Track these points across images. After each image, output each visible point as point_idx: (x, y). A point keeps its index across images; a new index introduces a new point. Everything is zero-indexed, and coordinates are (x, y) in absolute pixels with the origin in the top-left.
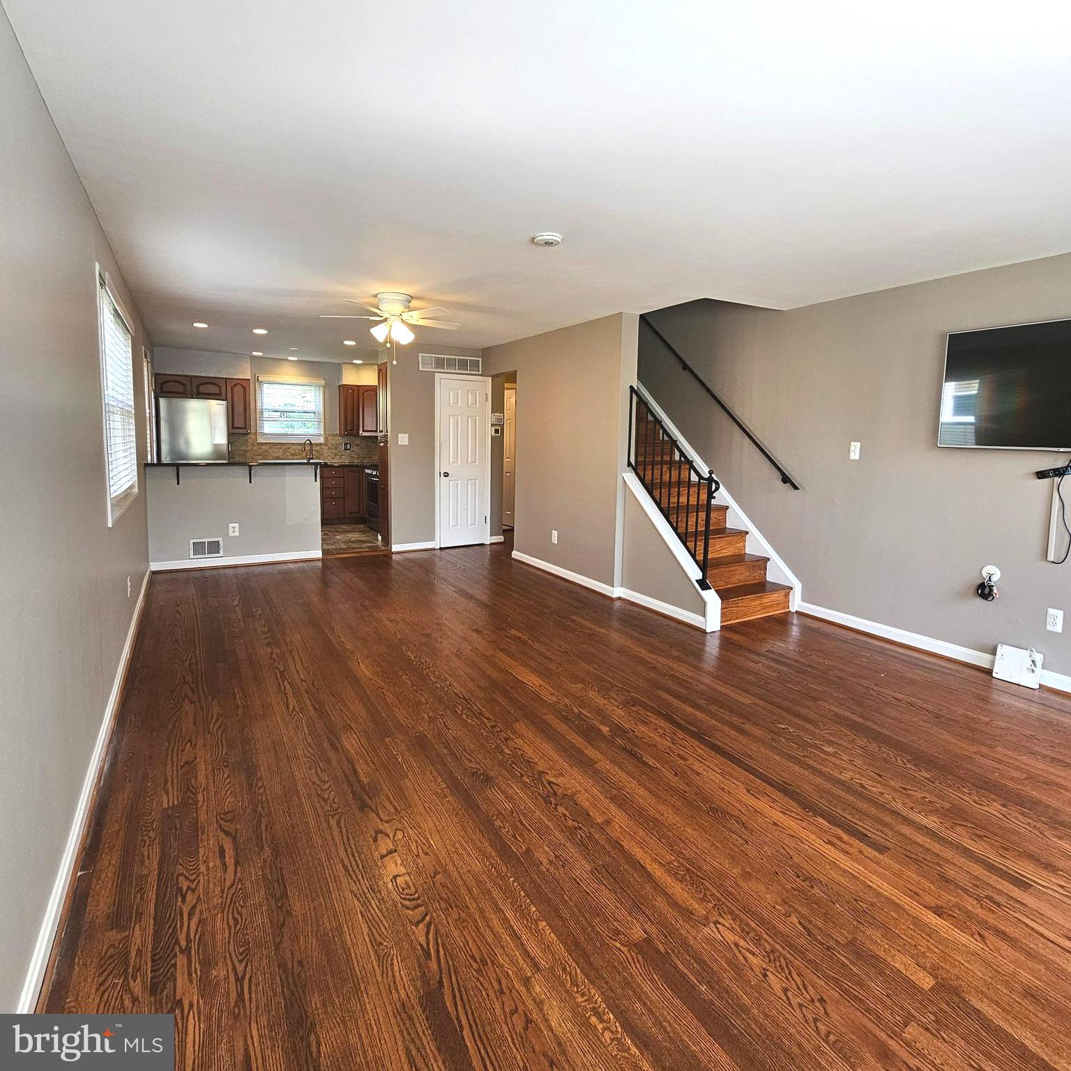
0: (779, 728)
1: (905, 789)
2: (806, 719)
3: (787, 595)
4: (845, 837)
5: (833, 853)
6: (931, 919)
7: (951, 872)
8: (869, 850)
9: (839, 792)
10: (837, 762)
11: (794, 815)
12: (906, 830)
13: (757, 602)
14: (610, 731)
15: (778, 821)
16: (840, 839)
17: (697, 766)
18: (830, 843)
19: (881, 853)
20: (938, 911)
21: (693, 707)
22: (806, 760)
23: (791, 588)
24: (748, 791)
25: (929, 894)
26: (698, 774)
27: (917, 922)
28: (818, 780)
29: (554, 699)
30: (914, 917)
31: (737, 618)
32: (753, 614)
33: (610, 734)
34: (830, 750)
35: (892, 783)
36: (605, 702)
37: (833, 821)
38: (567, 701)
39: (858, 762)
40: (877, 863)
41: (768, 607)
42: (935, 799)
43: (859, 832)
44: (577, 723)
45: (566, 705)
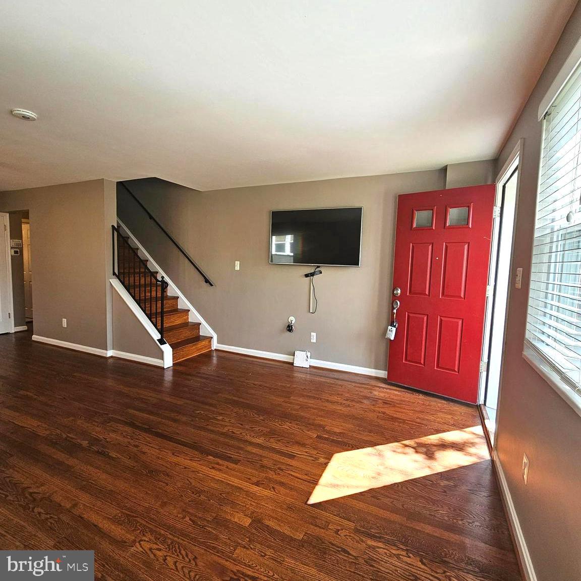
0: (196, 413)
1: (252, 428)
2: (211, 405)
3: (210, 341)
4: (220, 462)
5: (213, 473)
6: (255, 489)
7: (265, 462)
8: (232, 464)
9: (222, 439)
10: (223, 423)
11: (196, 459)
12: (249, 448)
13: (194, 347)
14: (89, 443)
15: (187, 465)
16: (218, 464)
17: (145, 449)
18: (213, 468)
19: (236, 464)
20: (257, 484)
21: (149, 414)
22: (207, 427)
23: (212, 338)
24: (173, 454)
25: (255, 477)
26: (144, 453)
27: (248, 493)
28: (212, 436)
29: (48, 432)
30: (247, 491)
31: (183, 358)
32: (192, 354)
33: (88, 445)
34: (220, 418)
35: (247, 427)
36: (89, 425)
37: (216, 455)
38: (58, 431)
39: (233, 421)
40: (234, 470)
41: (200, 349)
42: (264, 429)
43: (228, 457)
44: (63, 444)
45: (57, 435)
